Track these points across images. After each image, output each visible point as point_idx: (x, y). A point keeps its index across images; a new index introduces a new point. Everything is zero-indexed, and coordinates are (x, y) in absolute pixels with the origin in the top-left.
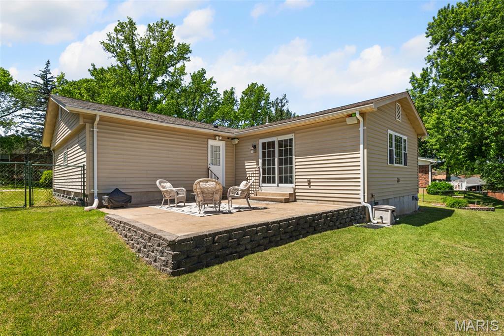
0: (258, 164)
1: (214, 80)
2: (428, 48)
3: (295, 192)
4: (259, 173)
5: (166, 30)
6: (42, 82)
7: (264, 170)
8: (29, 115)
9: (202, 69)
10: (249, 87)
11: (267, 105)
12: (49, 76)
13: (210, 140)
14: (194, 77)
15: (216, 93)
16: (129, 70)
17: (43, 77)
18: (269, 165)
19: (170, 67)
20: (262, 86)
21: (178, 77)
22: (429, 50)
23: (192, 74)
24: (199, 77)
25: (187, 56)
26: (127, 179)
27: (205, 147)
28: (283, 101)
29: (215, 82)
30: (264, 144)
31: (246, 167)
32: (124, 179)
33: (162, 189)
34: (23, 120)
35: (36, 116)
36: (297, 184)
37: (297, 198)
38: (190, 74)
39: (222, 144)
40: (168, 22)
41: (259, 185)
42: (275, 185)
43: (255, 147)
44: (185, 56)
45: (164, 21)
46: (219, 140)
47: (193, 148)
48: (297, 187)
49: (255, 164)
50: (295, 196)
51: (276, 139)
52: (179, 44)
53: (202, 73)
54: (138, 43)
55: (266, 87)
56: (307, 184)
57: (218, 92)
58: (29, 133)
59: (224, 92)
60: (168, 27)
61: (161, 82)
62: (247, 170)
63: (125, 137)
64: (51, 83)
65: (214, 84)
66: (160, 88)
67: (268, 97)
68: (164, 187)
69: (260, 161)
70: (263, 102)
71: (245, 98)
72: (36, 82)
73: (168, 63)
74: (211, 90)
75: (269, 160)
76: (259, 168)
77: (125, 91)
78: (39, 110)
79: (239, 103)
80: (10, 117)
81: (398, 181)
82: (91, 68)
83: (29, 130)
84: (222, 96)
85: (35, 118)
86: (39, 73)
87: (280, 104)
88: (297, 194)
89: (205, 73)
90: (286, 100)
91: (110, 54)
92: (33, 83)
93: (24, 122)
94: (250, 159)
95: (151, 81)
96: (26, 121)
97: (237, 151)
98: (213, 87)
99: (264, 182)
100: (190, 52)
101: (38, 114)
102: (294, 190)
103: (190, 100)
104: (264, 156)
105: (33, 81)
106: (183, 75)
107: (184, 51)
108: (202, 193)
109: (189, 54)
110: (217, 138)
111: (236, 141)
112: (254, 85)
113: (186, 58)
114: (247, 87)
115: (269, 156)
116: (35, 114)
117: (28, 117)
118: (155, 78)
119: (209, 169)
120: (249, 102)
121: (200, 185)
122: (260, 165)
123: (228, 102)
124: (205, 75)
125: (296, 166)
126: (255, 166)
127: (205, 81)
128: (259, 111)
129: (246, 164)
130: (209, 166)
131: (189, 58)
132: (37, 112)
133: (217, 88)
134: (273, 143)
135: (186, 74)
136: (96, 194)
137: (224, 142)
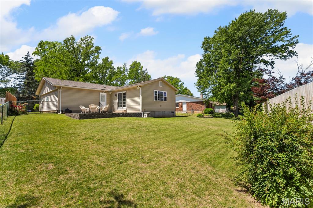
1: (113, 62)
4: (117, 104)
5: (89, 40)
6: (25, 61)
7: (119, 103)
8: (19, 78)
9: (107, 57)
12: (29, 58)
13: (100, 93)
15: (114, 68)
17: (26, 58)
21: (96, 60)
23: (103, 59)
24: (106, 60)
25: (99, 52)
27: (98, 95)
30: (119, 94)
31: (114, 102)
32: (70, 106)
33: (81, 108)
34: (15, 80)
35: (21, 78)
40: (90, 37)
41: (117, 108)
42: (122, 108)
43: (116, 95)
45: (89, 36)
47: (94, 95)
50: (127, 111)
51: (122, 93)
52: (96, 46)
53: (107, 59)
54: (76, 45)
56: (129, 107)
58: (18, 87)
59: (117, 68)
60: (90, 39)
61: (87, 63)
64: (30, 61)
65: (112, 64)
69: (118, 100)
72: (22, 61)
73: (90, 55)
75: (120, 100)
78: (23, 75)
80: (7, 78)
81: (161, 106)
83: (18, 85)
84: (116, 69)
85: (21, 79)
86: (24, 56)
89: (108, 59)
92: (20, 61)
93: (16, 81)
94: (115, 99)
96: (17, 80)
97: (111, 96)
99: (119, 107)
100: (101, 50)
101: (23, 77)
102: (126, 109)
104: (119, 98)
105: (20, 60)
106: (98, 59)
107: (98, 49)
108: (91, 108)
110: (103, 92)
111: (111, 93)
116: (22, 77)
117: (18, 78)
118: (84, 62)
122: (118, 101)
125: (127, 101)
126: (116, 102)
130: (100, 102)
132: (22, 76)
133: (114, 66)
134: (121, 93)
135: (100, 58)
136: (61, 110)
137: (106, 93)
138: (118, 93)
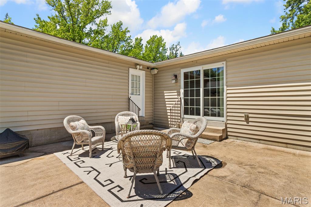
0: (179, 95)
1: (128, 29)
2: (285, 9)
3: (226, 128)
4: (181, 104)
7: (186, 101)
9: (120, 21)
10: (151, 38)
11: (164, 51)
13: (130, 69)
14: (114, 28)
15: (130, 40)
16: (65, 20)
18: (192, 95)
19: (96, 18)
20: (161, 37)
21: (102, 27)
22: (285, 10)
23: (112, 25)
24: (117, 27)
25: (109, 11)
26: (30, 113)
27: (125, 76)
28: (178, 46)
29: (129, 31)
31: (166, 97)
32: (26, 114)
33: (71, 131)
36: (229, 118)
37: (229, 134)
38: (111, 25)
39: (142, 74)
41: (181, 116)
42: (200, 117)
43: (175, 77)
44: (107, 10)
46: (140, 69)
47: (113, 76)
48: (228, 122)
49: (176, 94)
50: (227, 132)
51: (201, 68)
52: (103, 1)
53: (120, 25)
55: (163, 38)
56: (243, 119)
57: (131, 39)
59: (136, 39)
61: (89, 29)
62: (166, 100)
63: (28, 59)
65: (128, 33)
66: (88, 35)
67: (164, 45)
68: (74, 128)
69: (182, 91)
70: (161, 48)
71: (148, 46)
73: (94, 16)
74: (126, 37)
75: (192, 91)
76: (180, 98)
77: (61, 35)
79: (144, 49)
82: (36, 17)
84: (134, 42)
87: (175, 49)
88: (229, 130)
89: (122, 24)
90: (179, 46)
91: (51, 8)
94: (170, 89)
95: (82, 28)
97: (156, 81)
98: (128, 35)
99: (186, 113)
100: (111, 7)
103: (110, 45)
104: (186, 86)
106: (106, 26)
109: (110, 9)
110: (138, 67)
111: (156, 71)
112: (155, 37)
113: (108, 12)
114: (150, 38)
115: (192, 86)
118: (84, 26)
119: (130, 99)
120: (151, 48)
121: (130, 142)
122: (182, 96)
123: (138, 46)
124: (121, 26)
125: (227, 97)
126: (176, 97)
127: (122, 30)
128: (158, 55)
129: (165, 94)
130: (130, 96)
131: (110, 12)
133: (131, 36)
135: (108, 25)
137: (144, 72)
138: (183, 71)
